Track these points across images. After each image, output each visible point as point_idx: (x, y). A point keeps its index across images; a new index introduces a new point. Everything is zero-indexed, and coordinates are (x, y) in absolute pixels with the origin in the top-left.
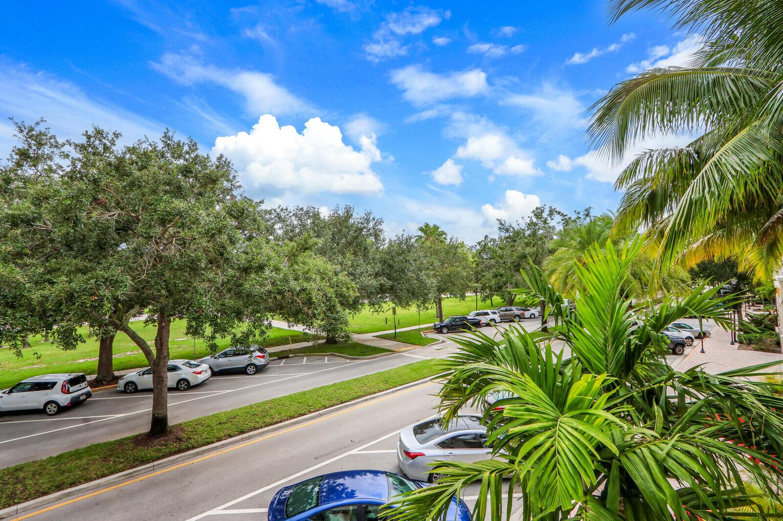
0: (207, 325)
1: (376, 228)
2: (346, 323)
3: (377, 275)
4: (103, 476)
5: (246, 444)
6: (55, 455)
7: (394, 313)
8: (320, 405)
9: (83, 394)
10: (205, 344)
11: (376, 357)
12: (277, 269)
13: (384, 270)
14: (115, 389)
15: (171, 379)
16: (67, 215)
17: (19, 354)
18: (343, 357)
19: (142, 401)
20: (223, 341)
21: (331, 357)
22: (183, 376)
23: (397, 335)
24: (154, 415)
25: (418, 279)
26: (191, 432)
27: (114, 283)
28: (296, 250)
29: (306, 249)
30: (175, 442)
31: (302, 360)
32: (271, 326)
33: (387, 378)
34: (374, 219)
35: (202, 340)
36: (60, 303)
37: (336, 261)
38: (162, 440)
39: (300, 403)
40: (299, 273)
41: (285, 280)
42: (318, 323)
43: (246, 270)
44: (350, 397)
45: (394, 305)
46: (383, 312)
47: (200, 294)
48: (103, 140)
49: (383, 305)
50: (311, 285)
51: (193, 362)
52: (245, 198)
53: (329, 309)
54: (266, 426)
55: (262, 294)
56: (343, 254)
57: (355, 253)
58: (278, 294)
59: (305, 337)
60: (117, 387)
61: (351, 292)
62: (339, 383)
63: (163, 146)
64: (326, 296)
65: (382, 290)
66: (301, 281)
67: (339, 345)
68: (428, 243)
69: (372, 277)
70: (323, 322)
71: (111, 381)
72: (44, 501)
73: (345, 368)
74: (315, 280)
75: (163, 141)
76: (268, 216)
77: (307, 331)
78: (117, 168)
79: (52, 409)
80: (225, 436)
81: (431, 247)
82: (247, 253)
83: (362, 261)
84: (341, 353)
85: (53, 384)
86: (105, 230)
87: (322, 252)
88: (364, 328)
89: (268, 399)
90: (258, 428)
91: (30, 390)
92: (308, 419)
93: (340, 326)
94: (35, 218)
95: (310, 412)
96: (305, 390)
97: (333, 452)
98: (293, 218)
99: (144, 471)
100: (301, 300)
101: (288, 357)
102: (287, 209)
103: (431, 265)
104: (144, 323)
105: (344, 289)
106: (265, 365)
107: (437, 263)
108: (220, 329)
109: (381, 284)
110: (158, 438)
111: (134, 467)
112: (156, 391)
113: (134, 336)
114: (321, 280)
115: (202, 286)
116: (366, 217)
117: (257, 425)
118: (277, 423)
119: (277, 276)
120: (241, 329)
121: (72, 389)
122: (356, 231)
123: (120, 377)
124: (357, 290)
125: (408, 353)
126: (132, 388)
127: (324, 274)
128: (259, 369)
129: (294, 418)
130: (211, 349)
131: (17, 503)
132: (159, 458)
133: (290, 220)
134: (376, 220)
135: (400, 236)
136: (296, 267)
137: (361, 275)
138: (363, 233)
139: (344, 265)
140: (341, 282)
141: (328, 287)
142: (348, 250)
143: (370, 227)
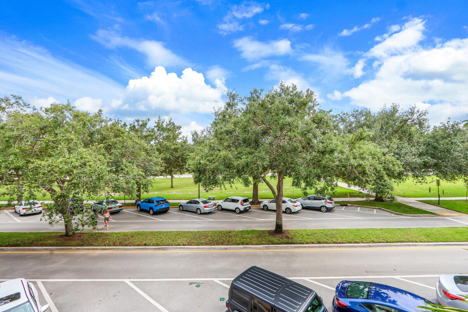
0: (302, 181)
1: (421, 118)
2: (392, 189)
3: (420, 155)
4: (257, 244)
5: (322, 250)
6: (240, 230)
7: (438, 184)
8: (370, 240)
9: (248, 207)
10: (301, 192)
11: (418, 216)
12: (342, 152)
13: (427, 150)
14: (259, 207)
15: (284, 206)
16: (245, 130)
17: (231, 186)
18: (389, 212)
19: (270, 215)
20: (311, 191)
21: (378, 210)
22: (288, 206)
23: (440, 202)
24: (276, 223)
26: (293, 235)
27: (263, 159)
28: (355, 140)
29: (361, 139)
30: (286, 238)
31: (357, 208)
32: (337, 185)
33: (429, 234)
34: (418, 111)
35: (300, 189)
36: (243, 168)
37: (384, 145)
38: (280, 235)
39: (355, 235)
40: (356, 154)
41: (348, 159)
42: (369, 186)
43: (323, 153)
44: (394, 240)
45: (438, 179)
46: (426, 183)
47: (299, 165)
48: (257, 94)
49: (427, 177)
50: (365, 162)
51: (292, 200)
52: (321, 110)
53: (379, 178)
54: (333, 243)
55: (333, 167)
56: (390, 139)
57: (401, 139)
58: (343, 167)
59: (360, 195)
60: (260, 206)
61: (396, 168)
62: (385, 229)
63: (280, 90)
64: (376, 170)
65: (426, 166)
66: (358, 160)
67: (385, 203)
69: (416, 156)
70: (373, 186)
71: (258, 203)
72: (238, 247)
73: (392, 220)
74: (368, 159)
75: (280, 88)
76: (334, 119)
77: (361, 191)
78: (262, 106)
79: (238, 211)
80: (310, 242)
82: (323, 143)
83: (406, 144)
84: (387, 209)
85: (238, 201)
86: (257, 135)
87: (373, 139)
88: (408, 193)
89: (335, 228)
90: (329, 243)
91: (230, 201)
92: (361, 247)
93: (387, 190)
94: (233, 131)
95: (362, 242)
96: (360, 228)
97: (379, 272)
98: (351, 117)
99: (273, 248)
100: (357, 171)
101: (347, 205)
102: (347, 113)
104: (270, 177)
105: (391, 166)
106: (332, 208)
108: (309, 184)
109: (424, 162)
110: (279, 234)
111: (269, 244)
112: (277, 211)
113: (268, 184)
114: (373, 159)
115: (299, 161)
116: (410, 111)
117: (328, 242)
118: (340, 243)
119: (342, 156)
120: (320, 186)
121: (245, 204)
122: (401, 122)
123: (261, 202)
124: (401, 166)
125: (452, 218)
126: (266, 208)
127: (374, 155)
128: (329, 210)
129: (351, 243)
130: (304, 195)
131: (230, 245)
132: (279, 244)
133: (348, 119)
134: (420, 112)
135: (446, 123)
136: (354, 150)
137: (406, 155)
138: (408, 123)
139: (391, 148)
140: (388, 160)
141: (378, 163)
142: (394, 136)
143: (415, 118)
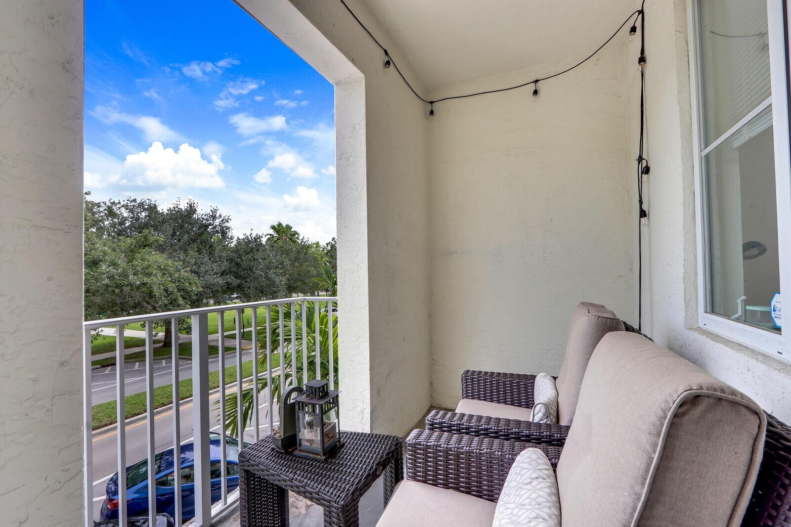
1: (224, 225)
3: (223, 273)
8: (157, 403)
12: (114, 264)
13: (231, 268)
21: (169, 360)
23: (245, 334)
25: (267, 277)
28: (135, 247)
29: (146, 246)
31: (134, 364)
33: (233, 373)
34: (220, 216)
37: (177, 258)
39: (134, 403)
40: (138, 268)
41: (124, 275)
50: (152, 280)
56: (185, 251)
57: (199, 251)
58: (116, 288)
61: (194, 287)
64: (167, 291)
65: (229, 289)
66: (140, 276)
68: (280, 243)
69: (218, 275)
74: (155, 276)
81: (282, 247)
83: (206, 259)
84: (182, 355)
87: (161, 249)
103: (280, 264)
105: (187, 284)
107: (287, 262)
109: (227, 283)
114: (162, 276)
116: (211, 214)
119: (115, 271)
122: (200, 228)
124: (200, 285)
127: (165, 270)
134: (223, 217)
135: (248, 234)
136: (135, 263)
137: (206, 274)
138: (209, 229)
139: (186, 263)
140: (183, 278)
141: (170, 281)
142: (191, 247)
143: (217, 224)
